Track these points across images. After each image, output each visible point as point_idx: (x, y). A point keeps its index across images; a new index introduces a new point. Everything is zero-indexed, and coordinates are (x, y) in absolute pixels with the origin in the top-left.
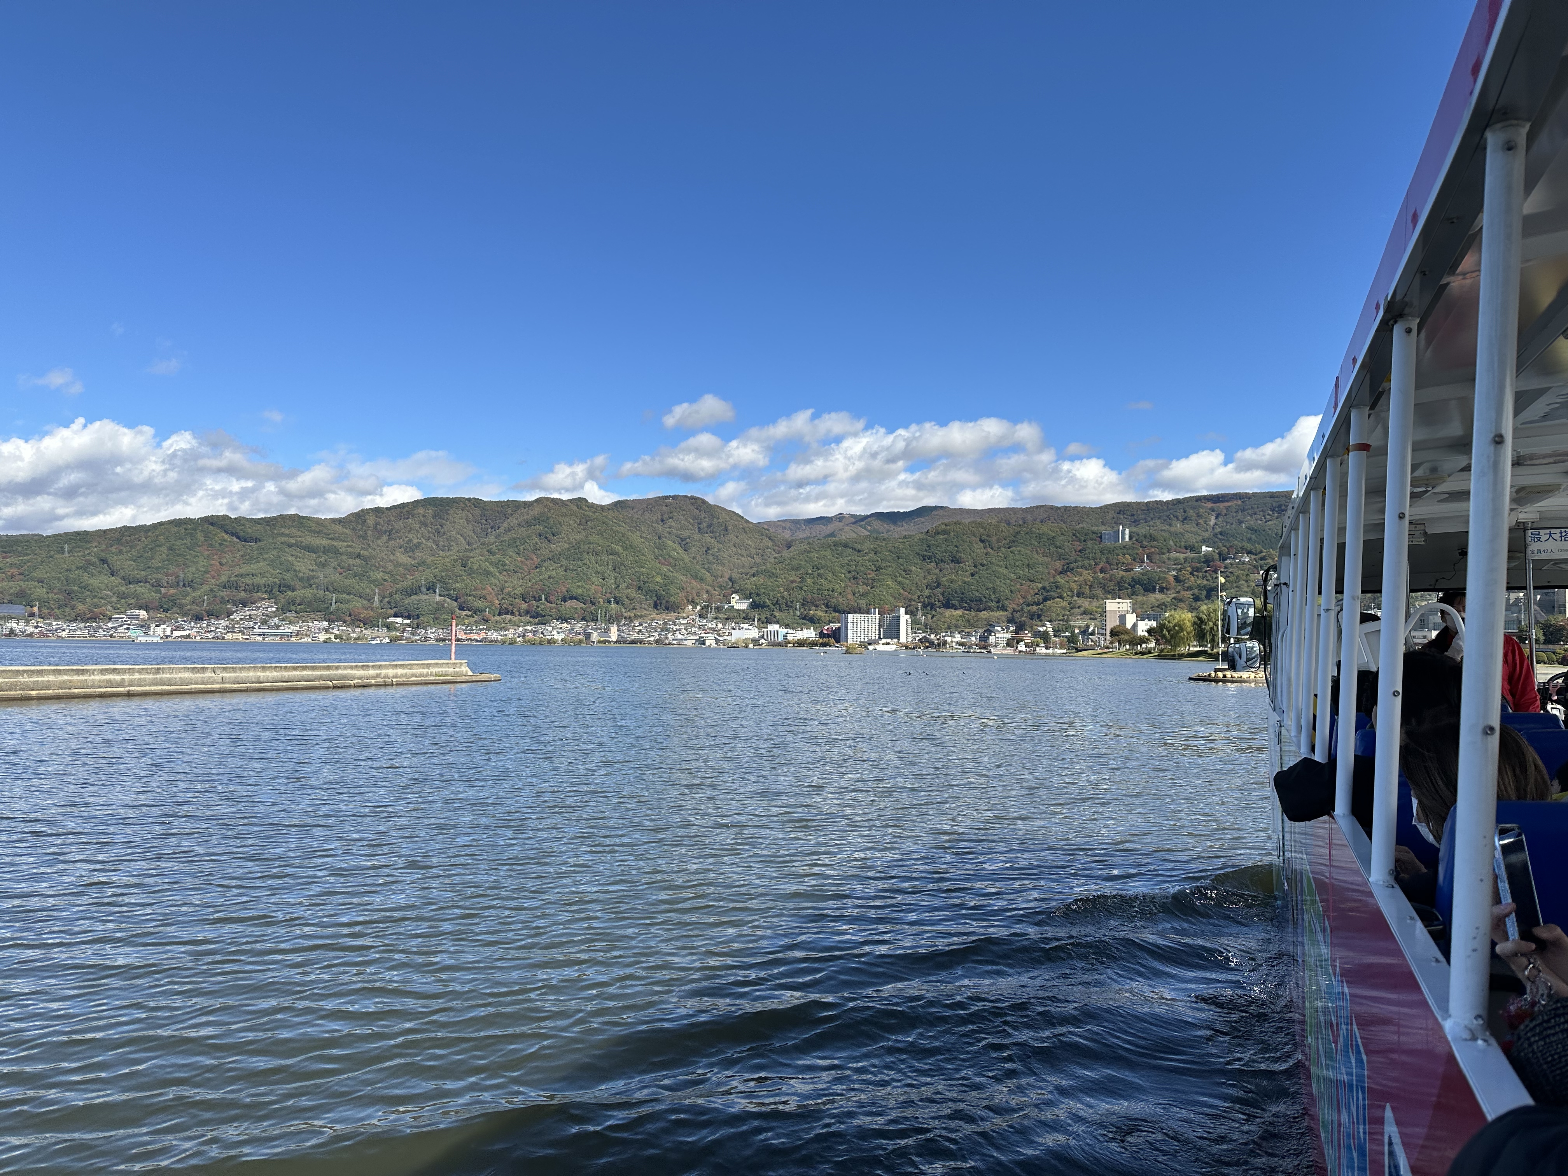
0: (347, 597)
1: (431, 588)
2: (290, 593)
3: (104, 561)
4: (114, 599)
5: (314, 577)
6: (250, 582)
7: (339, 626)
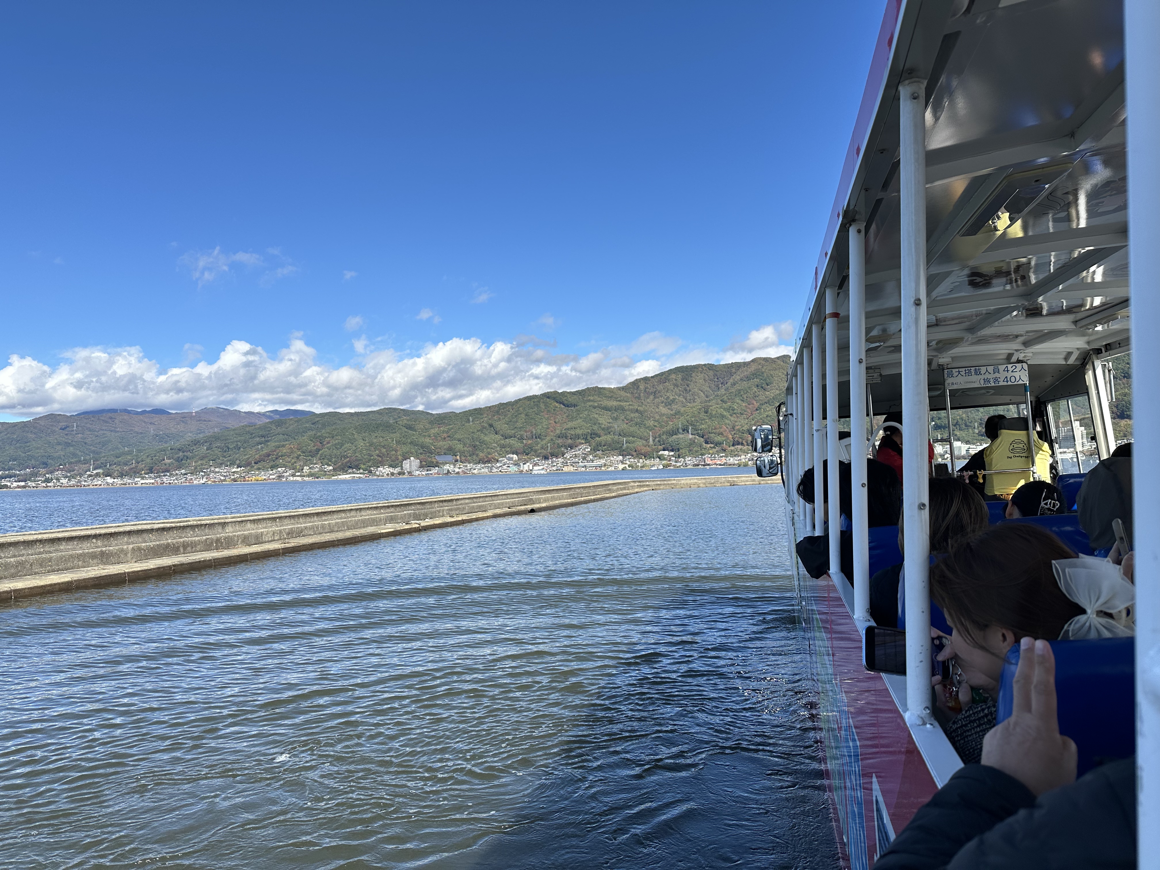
0: (633, 439)
1: (685, 430)
2: (597, 438)
3: (491, 426)
4: (498, 449)
5: (611, 427)
6: (573, 433)
7: (629, 459)
